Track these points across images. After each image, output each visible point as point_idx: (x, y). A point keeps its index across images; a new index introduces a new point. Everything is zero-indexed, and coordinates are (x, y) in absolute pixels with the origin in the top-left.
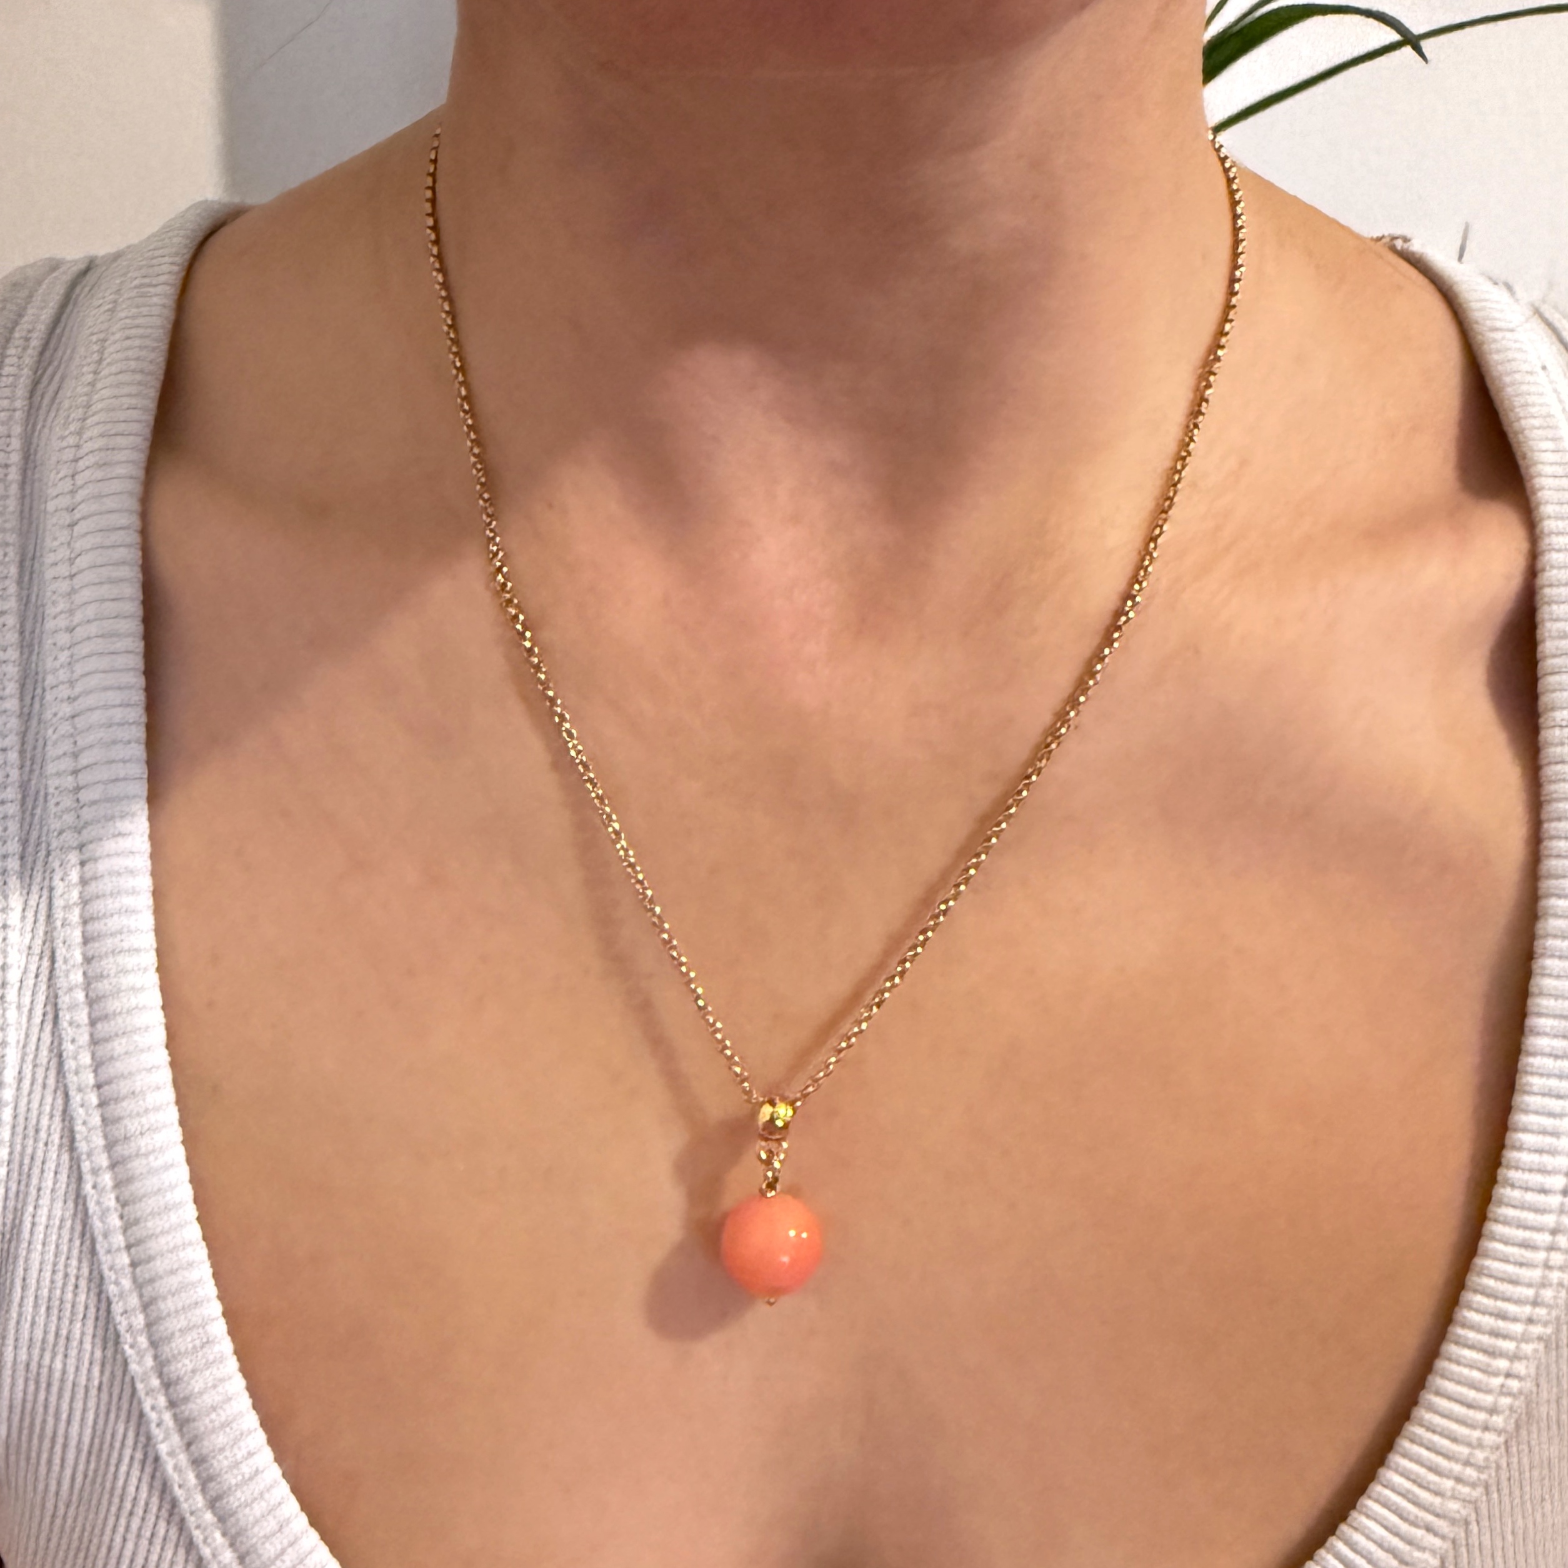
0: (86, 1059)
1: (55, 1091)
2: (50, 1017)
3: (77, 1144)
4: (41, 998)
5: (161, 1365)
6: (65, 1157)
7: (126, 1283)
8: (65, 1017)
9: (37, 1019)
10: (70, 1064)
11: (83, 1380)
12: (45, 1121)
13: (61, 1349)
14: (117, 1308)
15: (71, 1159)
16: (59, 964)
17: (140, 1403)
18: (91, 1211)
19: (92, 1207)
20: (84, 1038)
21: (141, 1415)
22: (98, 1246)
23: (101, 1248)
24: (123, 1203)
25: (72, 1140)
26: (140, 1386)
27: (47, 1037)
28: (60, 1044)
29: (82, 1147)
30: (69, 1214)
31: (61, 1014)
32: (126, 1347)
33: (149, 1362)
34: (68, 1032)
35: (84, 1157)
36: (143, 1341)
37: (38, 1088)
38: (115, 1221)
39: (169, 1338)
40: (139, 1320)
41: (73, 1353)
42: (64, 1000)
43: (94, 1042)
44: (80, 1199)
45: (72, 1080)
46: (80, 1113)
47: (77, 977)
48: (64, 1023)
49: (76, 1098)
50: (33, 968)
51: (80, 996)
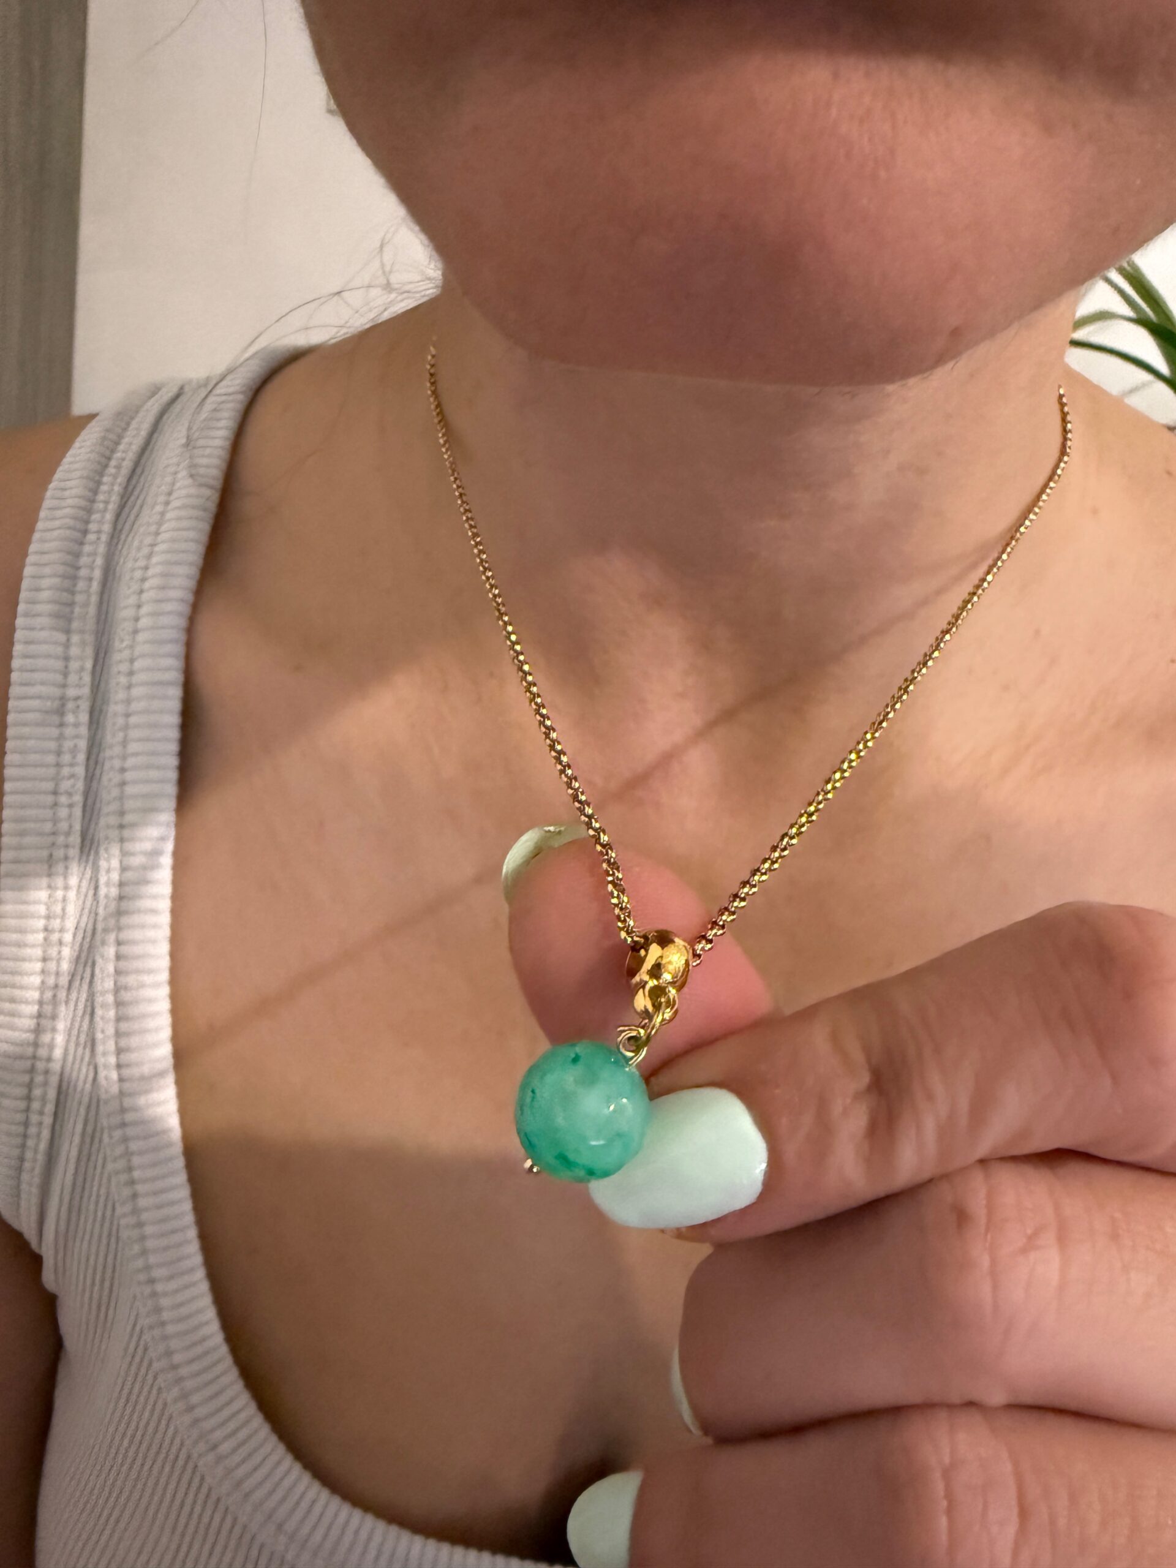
9: (80, 1012)
47: (109, 984)
48: (97, 1019)
51: (110, 998)
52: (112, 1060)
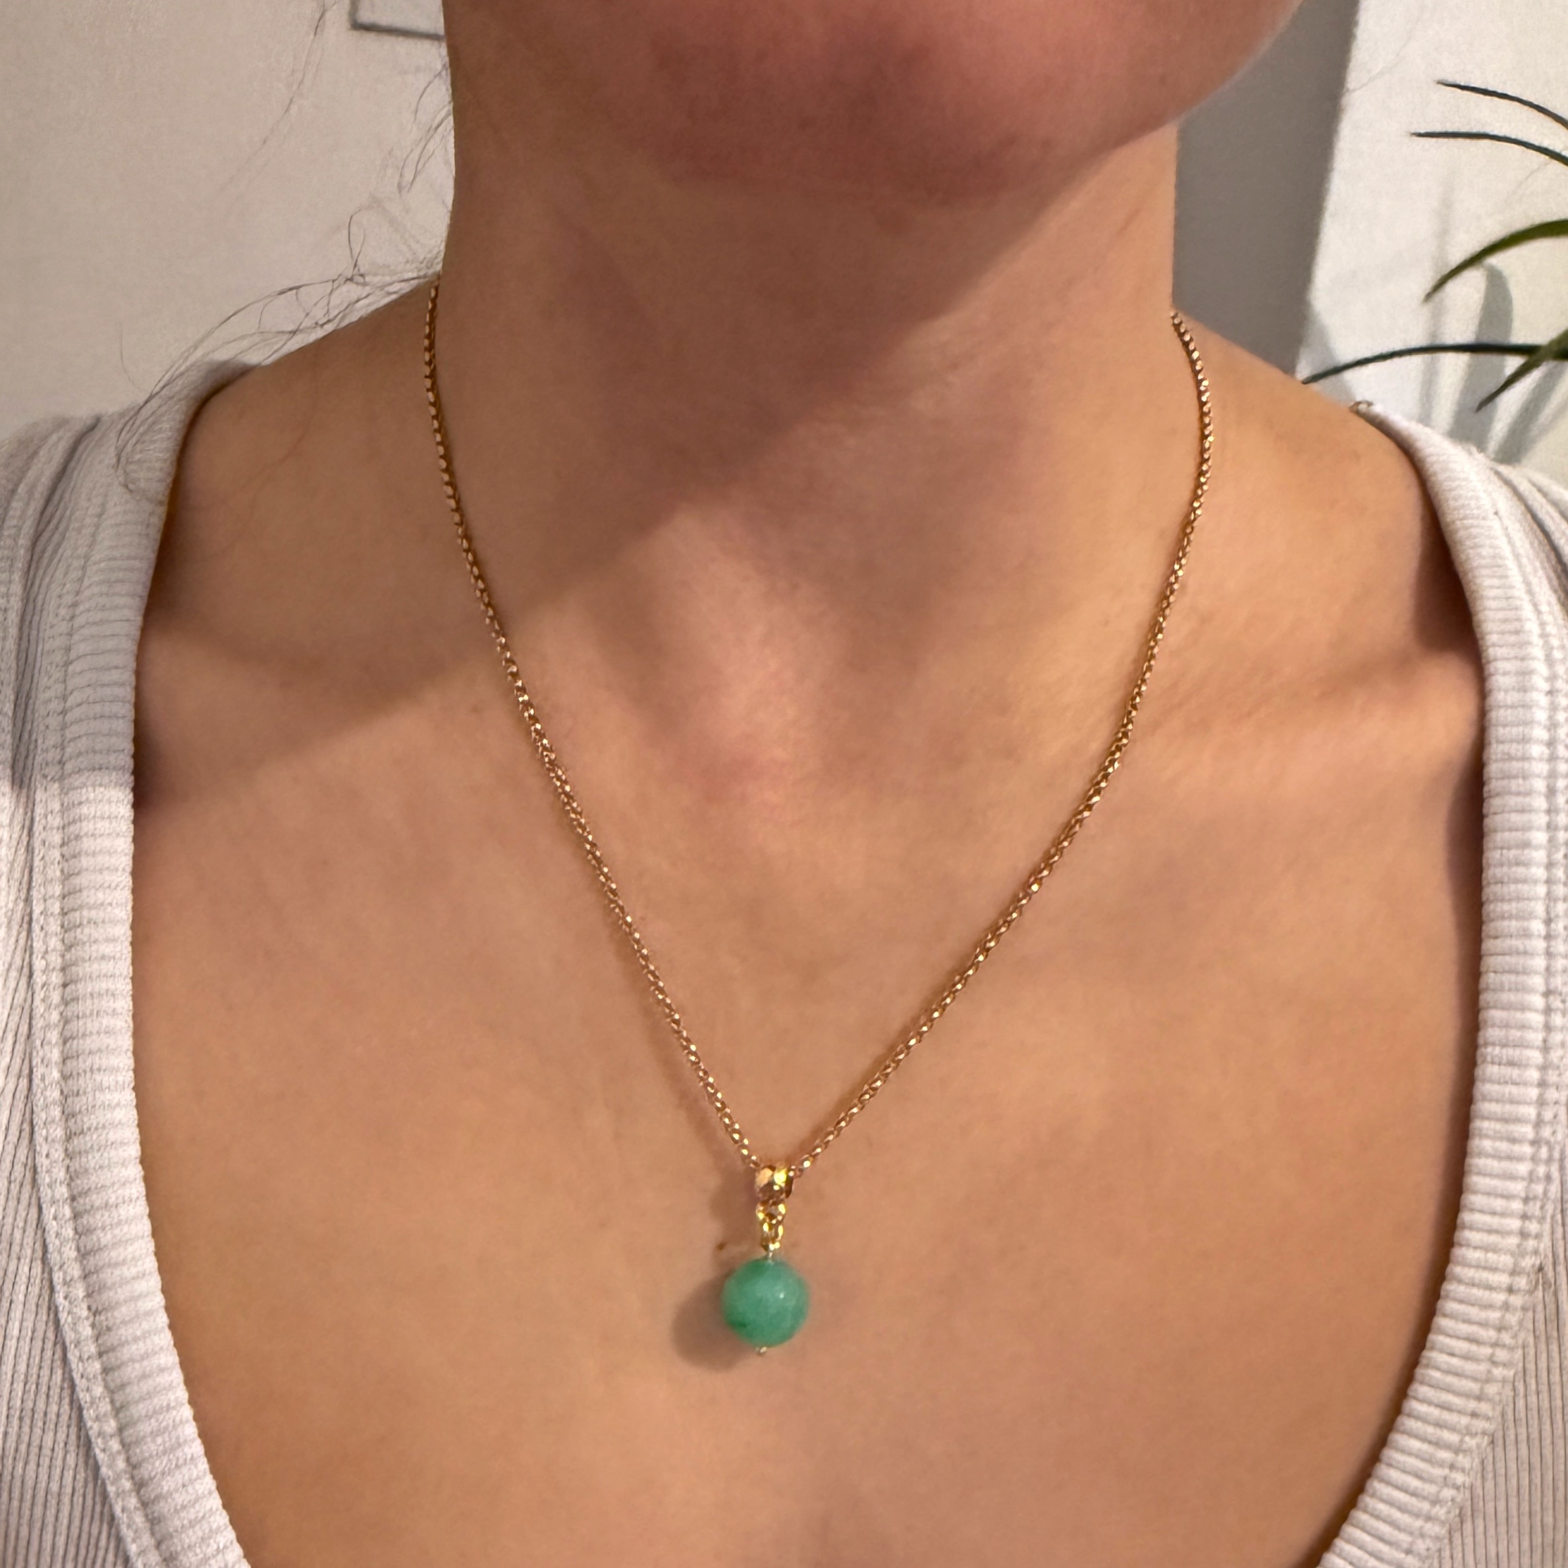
3: (49, 1256)
5: (133, 1466)
9: (14, 1137)
11: (54, 1487)
12: (18, 1235)
16: (37, 1081)
17: (111, 1506)
20: (59, 1153)
21: (113, 1518)
22: (70, 1356)
26: (111, 1489)
27: (22, 1151)
28: (35, 1160)
30: (41, 1327)
31: (36, 1128)
32: (97, 1451)
35: (56, 1268)
36: (115, 1445)
38: (86, 1330)
39: (138, 1441)
42: (40, 1117)
43: (69, 1156)
45: (46, 1193)
51: (56, 1112)
52: (62, 1191)
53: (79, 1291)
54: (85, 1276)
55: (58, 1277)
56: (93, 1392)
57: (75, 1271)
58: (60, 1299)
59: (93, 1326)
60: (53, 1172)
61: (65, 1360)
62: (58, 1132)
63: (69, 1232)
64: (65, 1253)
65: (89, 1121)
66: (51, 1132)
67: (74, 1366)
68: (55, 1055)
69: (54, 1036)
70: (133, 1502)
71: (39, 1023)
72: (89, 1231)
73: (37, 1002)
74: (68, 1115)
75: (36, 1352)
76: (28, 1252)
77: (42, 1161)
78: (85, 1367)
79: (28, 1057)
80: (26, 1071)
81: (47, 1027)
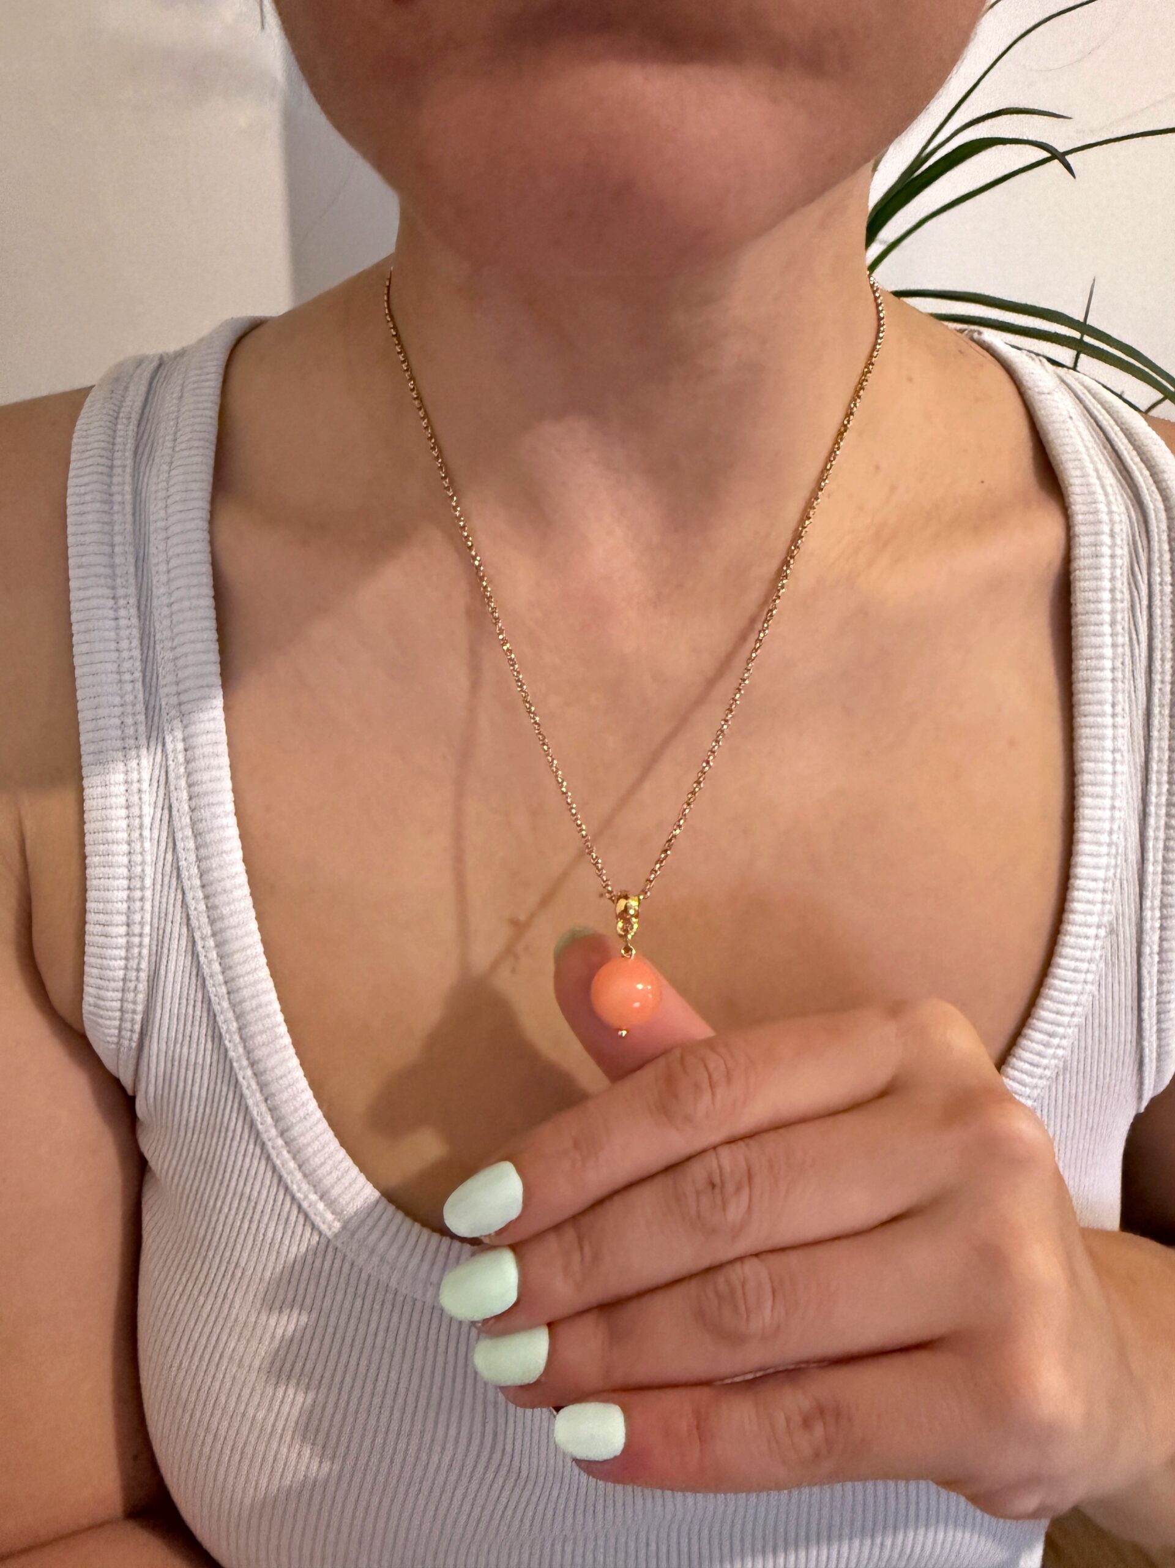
0: (195, 871)
1: (176, 890)
2: (171, 845)
3: (191, 922)
4: (164, 835)
5: (248, 1052)
6: (184, 930)
7: (225, 1004)
8: (180, 845)
9: (163, 847)
10: (185, 874)
11: (200, 1061)
12: (171, 909)
13: (186, 1043)
14: (220, 1019)
15: (188, 930)
16: (174, 812)
17: (236, 1075)
18: (202, 962)
19: (202, 959)
20: (192, 857)
21: (237, 1081)
22: (207, 982)
23: (209, 982)
24: (221, 956)
25: (188, 919)
26: (235, 1064)
27: (169, 857)
28: (178, 862)
29: (194, 923)
30: (188, 964)
31: (177, 843)
32: (227, 1042)
33: (241, 1050)
34: (182, 855)
35: (196, 930)
36: (237, 1038)
37: (166, 888)
38: (216, 967)
39: (252, 1037)
40: (234, 1026)
41: (194, 1045)
42: (179, 835)
43: (199, 859)
44: (195, 955)
45: (187, 884)
46: (192, 904)
47: (186, 820)
49: (189, 895)
50: (158, 815)
52: (197, 882)
53: (211, 943)
54: (214, 935)
55: (197, 935)
56: (222, 1006)
57: (208, 930)
58: (199, 948)
59: (220, 964)
60: (189, 870)
61: (204, 986)
62: (191, 844)
63: (202, 907)
64: (201, 920)
65: (208, 838)
66: (187, 845)
67: (210, 990)
68: (185, 795)
69: (183, 783)
70: (249, 1072)
71: (172, 775)
72: (215, 907)
73: (170, 762)
74: (196, 835)
75: (187, 980)
76: (178, 918)
77: (183, 863)
78: (217, 990)
79: (167, 795)
80: (166, 806)
81: (178, 778)
